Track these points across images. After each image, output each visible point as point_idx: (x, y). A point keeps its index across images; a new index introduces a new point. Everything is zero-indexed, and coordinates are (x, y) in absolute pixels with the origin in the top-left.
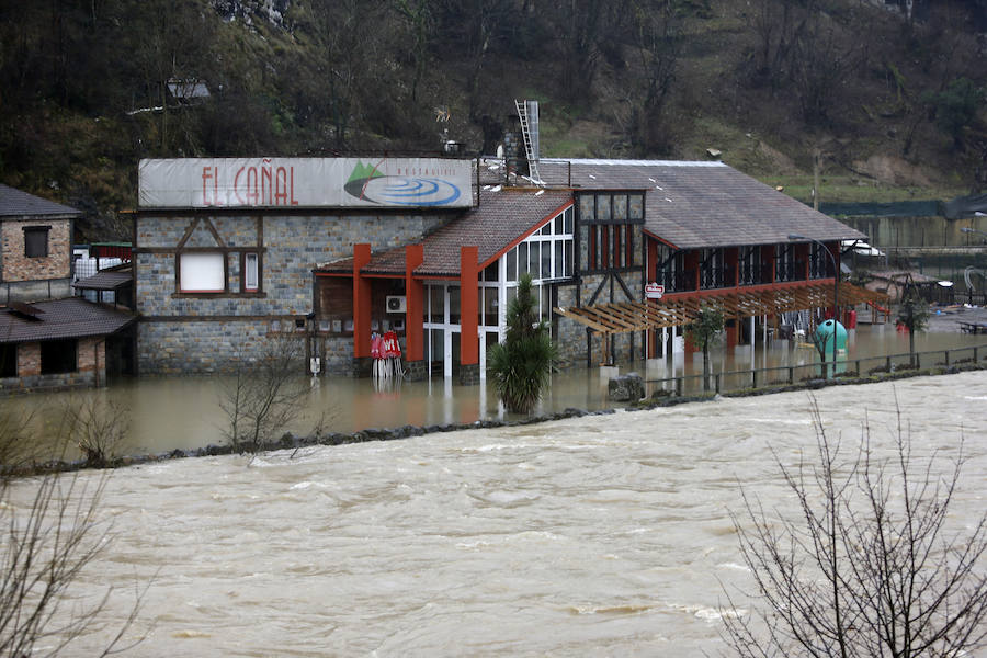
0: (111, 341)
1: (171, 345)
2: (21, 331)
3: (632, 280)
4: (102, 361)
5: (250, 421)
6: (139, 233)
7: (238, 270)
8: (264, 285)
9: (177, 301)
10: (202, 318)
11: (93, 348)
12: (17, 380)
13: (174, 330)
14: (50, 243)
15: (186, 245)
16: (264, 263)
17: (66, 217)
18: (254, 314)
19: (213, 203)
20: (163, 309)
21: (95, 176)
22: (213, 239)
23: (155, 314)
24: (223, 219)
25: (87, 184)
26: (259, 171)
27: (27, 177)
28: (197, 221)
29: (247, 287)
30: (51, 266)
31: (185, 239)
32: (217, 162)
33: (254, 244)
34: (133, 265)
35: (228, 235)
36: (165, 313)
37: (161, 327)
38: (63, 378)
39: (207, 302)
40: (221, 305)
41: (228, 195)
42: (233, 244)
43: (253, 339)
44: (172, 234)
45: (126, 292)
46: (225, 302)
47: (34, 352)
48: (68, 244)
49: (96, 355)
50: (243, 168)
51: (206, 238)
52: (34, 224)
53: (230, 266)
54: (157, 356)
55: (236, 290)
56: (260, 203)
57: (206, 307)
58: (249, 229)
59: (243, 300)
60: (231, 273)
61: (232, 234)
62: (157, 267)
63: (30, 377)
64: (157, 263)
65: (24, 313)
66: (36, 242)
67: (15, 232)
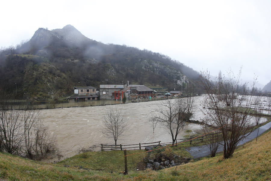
0: (97, 97)
2: (91, 97)
3: (135, 94)
4: (97, 99)
6: (100, 90)
8: (109, 94)
16: (109, 92)
17: (96, 89)
21: (99, 86)
24: (106, 89)
28: (104, 89)
30: (95, 92)
34: (99, 92)
36: (102, 96)
38: (94, 100)
41: (106, 87)
43: (108, 97)
44: (102, 90)
45: (99, 94)
53: (106, 92)
54: (101, 99)
57: (104, 95)
58: (108, 90)
59: (107, 95)
63: (91, 100)
64: (101, 92)
65: (91, 95)
66: (93, 90)
67: (92, 90)
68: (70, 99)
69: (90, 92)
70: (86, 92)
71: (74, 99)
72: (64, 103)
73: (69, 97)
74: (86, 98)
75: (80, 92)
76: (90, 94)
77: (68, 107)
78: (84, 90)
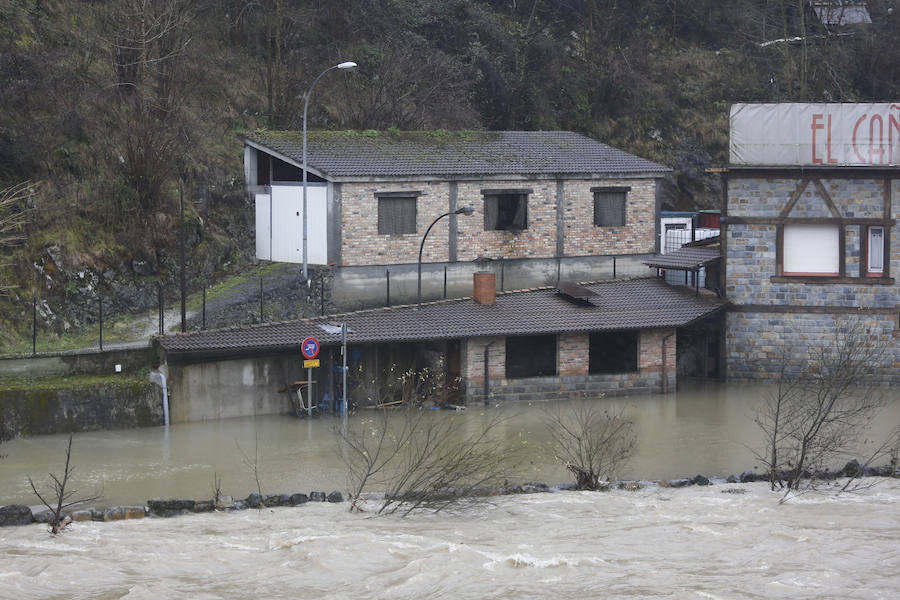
0: (685, 336)
1: (770, 343)
2: (560, 318)
4: (671, 359)
5: (795, 442)
6: (730, 198)
7: (857, 248)
8: (892, 269)
9: (777, 287)
10: (810, 309)
11: (661, 343)
12: (557, 380)
13: (773, 323)
14: (629, 209)
15: (790, 215)
16: (892, 240)
17: (650, 176)
18: (877, 306)
19: (825, 161)
20: (759, 296)
21: (709, 125)
22: (825, 207)
23: (749, 301)
24: (837, 182)
25: (699, 135)
26: (886, 120)
27: (622, 125)
28: (805, 185)
29: (870, 270)
30: (629, 239)
31: (790, 207)
32: (830, 109)
33: (879, 214)
34: (721, 239)
35: (845, 202)
36: (761, 302)
37: (757, 319)
38: (617, 380)
39: (816, 289)
40: (835, 294)
41: (847, 151)
42: (852, 214)
43: (876, 338)
44: (773, 201)
45: (716, 269)
46: (840, 289)
47: (580, 345)
48: (652, 211)
49: (664, 353)
50: (865, 116)
51: (817, 206)
52: (607, 184)
53: (848, 243)
54: (751, 356)
55: (855, 273)
56: (886, 161)
57: (815, 295)
58: (873, 195)
59: (864, 287)
60: (848, 252)
61: (851, 201)
62: (753, 241)
63: (574, 377)
64: (754, 237)
65: (574, 296)
66: (609, 206)
67: (581, 194)
68: (182, 360)
69: (537, 239)
70: (479, 240)
71: (252, 355)
72: (72, 428)
73: (172, 319)
74: (488, 341)
75: (368, 243)
76: (540, 272)
77: (161, 509)
78: (433, 202)
